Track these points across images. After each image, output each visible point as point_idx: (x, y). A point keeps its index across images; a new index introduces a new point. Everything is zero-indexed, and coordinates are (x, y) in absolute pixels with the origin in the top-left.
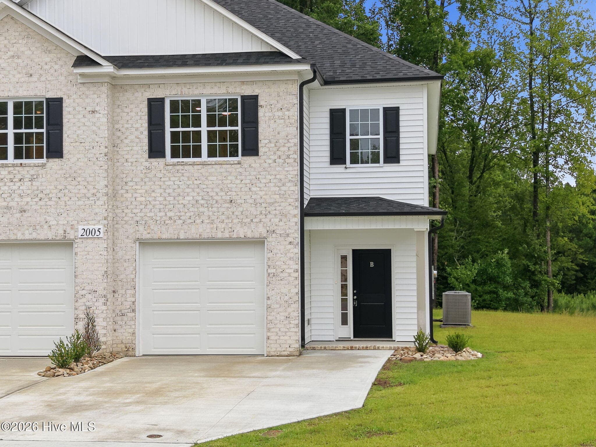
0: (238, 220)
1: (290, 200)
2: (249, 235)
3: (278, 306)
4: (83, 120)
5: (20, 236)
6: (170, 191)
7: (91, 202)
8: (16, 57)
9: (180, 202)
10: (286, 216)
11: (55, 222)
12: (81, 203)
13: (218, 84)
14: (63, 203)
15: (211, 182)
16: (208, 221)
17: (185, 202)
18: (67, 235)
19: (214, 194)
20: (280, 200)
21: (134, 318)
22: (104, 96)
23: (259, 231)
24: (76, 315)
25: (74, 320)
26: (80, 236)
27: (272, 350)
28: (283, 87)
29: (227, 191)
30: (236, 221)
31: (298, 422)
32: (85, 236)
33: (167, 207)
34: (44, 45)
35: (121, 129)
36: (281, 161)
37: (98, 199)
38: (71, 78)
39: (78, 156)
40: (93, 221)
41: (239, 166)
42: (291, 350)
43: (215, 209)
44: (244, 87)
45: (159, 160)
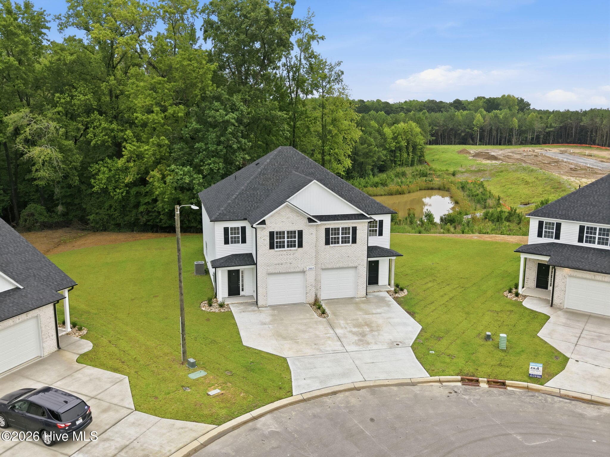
0: (350, 262)
1: (364, 256)
2: (353, 266)
3: (360, 285)
4: (309, 236)
5: (290, 271)
6: (331, 254)
7: (311, 260)
8: (288, 218)
10: (363, 260)
11: (300, 266)
12: (308, 260)
13: (345, 224)
14: (302, 261)
15: (343, 251)
16: (342, 262)
17: (335, 257)
18: (304, 270)
19: (344, 255)
21: (321, 292)
22: (315, 229)
23: (356, 264)
24: (306, 292)
27: (359, 296)
28: (364, 224)
29: (347, 254)
31: (418, 335)
32: (309, 270)
33: (330, 259)
34: (297, 215)
35: (317, 237)
36: (362, 244)
39: (307, 247)
40: (311, 265)
41: (351, 246)
42: (364, 296)
43: (344, 259)
44: (353, 225)
45: (328, 245)
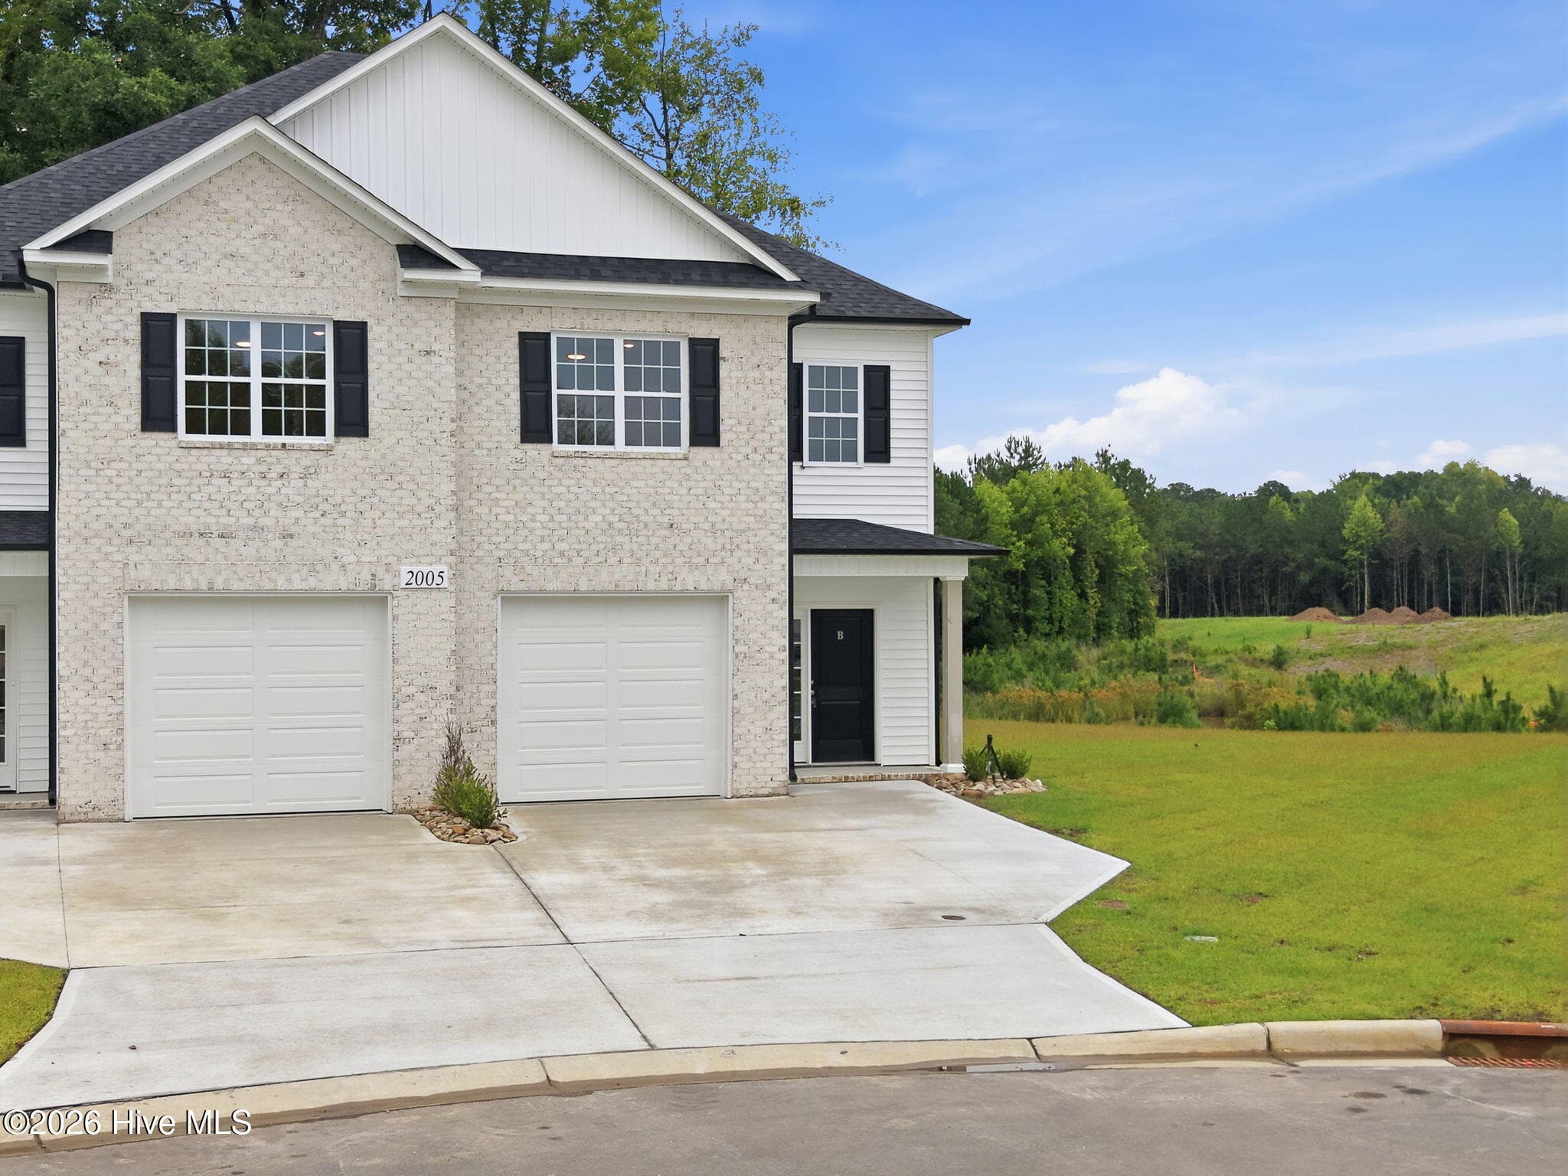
0: (682, 559)
1: (773, 526)
2: (704, 586)
3: (752, 710)
4: (408, 367)
5: (281, 584)
6: (562, 504)
7: (425, 521)
8: (271, 237)
9: (581, 525)
10: (766, 554)
11: (353, 559)
12: (404, 523)
13: (648, 315)
14: (367, 523)
15: (635, 490)
16: (629, 560)
17: (589, 525)
18: (377, 582)
19: (641, 512)
20: (756, 526)
21: (494, 737)
22: (449, 324)
23: (718, 579)
24: (396, 733)
25: (391, 741)
26: (403, 585)
27: (743, 787)
28: (761, 328)
29: (664, 506)
30: (679, 560)
32: (414, 585)
33: (555, 533)
34: (329, 218)
35: (469, 386)
36: (758, 457)
37: (439, 517)
38: (383, 285)
39: (399, 434)
40: (428, 558)
41: (685, 462)
42: (774, 785)
43: (642, 539)
44: (695, 323)
45: (539, 446)
